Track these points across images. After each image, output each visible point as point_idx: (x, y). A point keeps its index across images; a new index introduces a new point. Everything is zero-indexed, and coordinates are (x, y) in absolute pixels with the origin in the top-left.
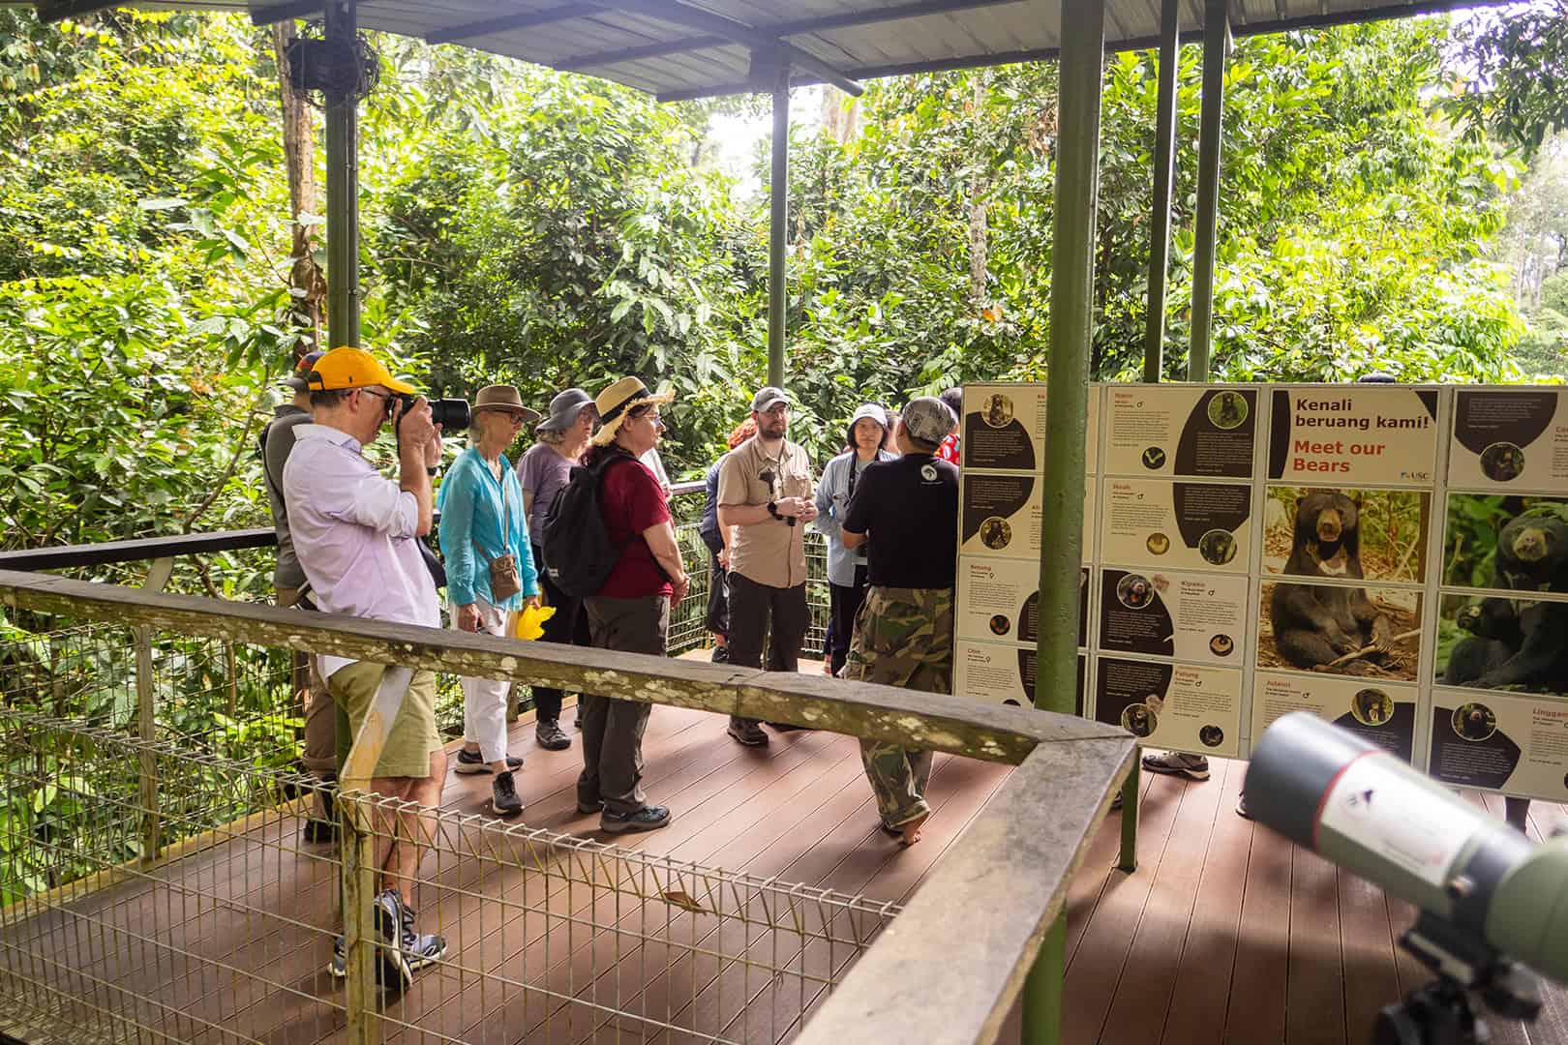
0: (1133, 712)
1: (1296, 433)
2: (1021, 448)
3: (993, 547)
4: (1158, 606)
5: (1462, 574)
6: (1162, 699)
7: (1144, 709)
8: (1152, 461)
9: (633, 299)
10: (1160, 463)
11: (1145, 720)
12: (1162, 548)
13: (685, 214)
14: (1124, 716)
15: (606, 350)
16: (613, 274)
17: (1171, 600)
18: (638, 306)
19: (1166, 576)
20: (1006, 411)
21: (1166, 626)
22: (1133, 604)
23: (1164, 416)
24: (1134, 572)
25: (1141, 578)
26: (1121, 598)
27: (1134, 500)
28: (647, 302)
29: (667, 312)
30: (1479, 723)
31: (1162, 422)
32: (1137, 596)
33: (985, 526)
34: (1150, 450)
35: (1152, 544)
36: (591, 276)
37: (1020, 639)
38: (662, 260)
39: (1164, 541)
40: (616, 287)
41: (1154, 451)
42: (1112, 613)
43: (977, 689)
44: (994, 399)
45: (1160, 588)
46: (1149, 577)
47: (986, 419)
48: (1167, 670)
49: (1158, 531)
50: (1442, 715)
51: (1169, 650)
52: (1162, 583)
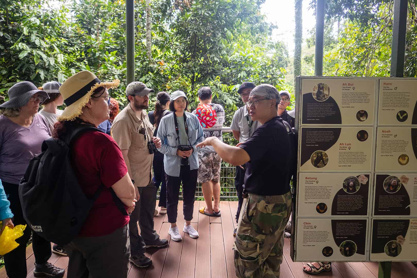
0: (390, 245)
2: (334, 113)
3: (318, 167)
4: (403, 191)
6: (404, 237)
7: (396, 243)
8: (401, 118)
9: (29, 50)
10: (405, 118)
11: (396, 248)
12: (405, 162)
13: (49, 19)
14: (386, 248)
15: (15, 71)
16: (19, 40)
17: (409, 187)
18: (31, 54)
19: (407, 175)
20: (326, 92)
21: (407, 200)
22: (391, 191)
23: (407, 94)
24: (391, 175)
25: (395, 177)
26: (385, 189)
27: (392, 138)
28: (35, 52)
29: (44, 56)
31: (406, 97)
32: (393, 186)
33: (314, 156)
34: (400, 112)
35: (401, 160)
36: (7, 41)
37: (332, 215)
38: (40, 36)
39: (407, 158)
40: (21, 45)
41: (402, 113)
42: (381, 197)
43: (309, 243)
44: (319, 86)
45: (404, 182)
46: (399, 176)
47: (315, 97)
48: (407, 223)
49: (404, 153)
51: (408, 212)
52: (406, 179)
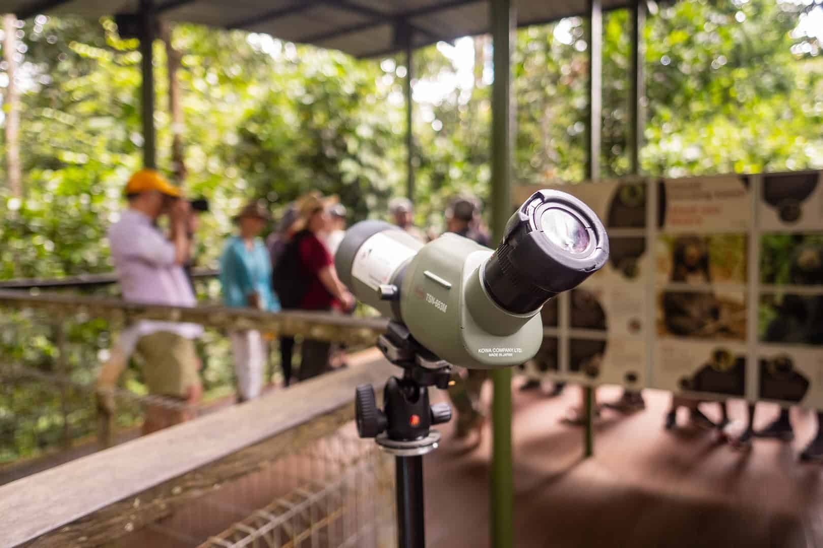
1: (672, 204)
5: (770, 279)
7: (593, 363)
30: (785, 366)
48: (604, 342)
50: (763, 364)
